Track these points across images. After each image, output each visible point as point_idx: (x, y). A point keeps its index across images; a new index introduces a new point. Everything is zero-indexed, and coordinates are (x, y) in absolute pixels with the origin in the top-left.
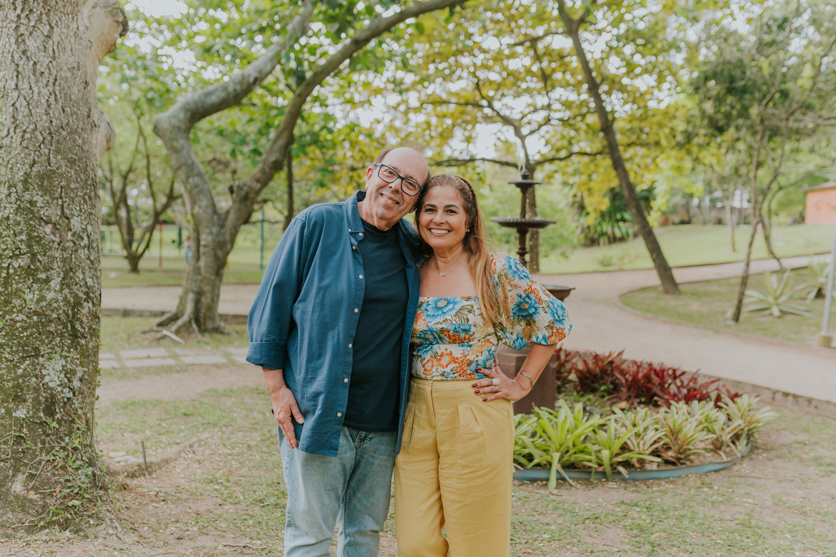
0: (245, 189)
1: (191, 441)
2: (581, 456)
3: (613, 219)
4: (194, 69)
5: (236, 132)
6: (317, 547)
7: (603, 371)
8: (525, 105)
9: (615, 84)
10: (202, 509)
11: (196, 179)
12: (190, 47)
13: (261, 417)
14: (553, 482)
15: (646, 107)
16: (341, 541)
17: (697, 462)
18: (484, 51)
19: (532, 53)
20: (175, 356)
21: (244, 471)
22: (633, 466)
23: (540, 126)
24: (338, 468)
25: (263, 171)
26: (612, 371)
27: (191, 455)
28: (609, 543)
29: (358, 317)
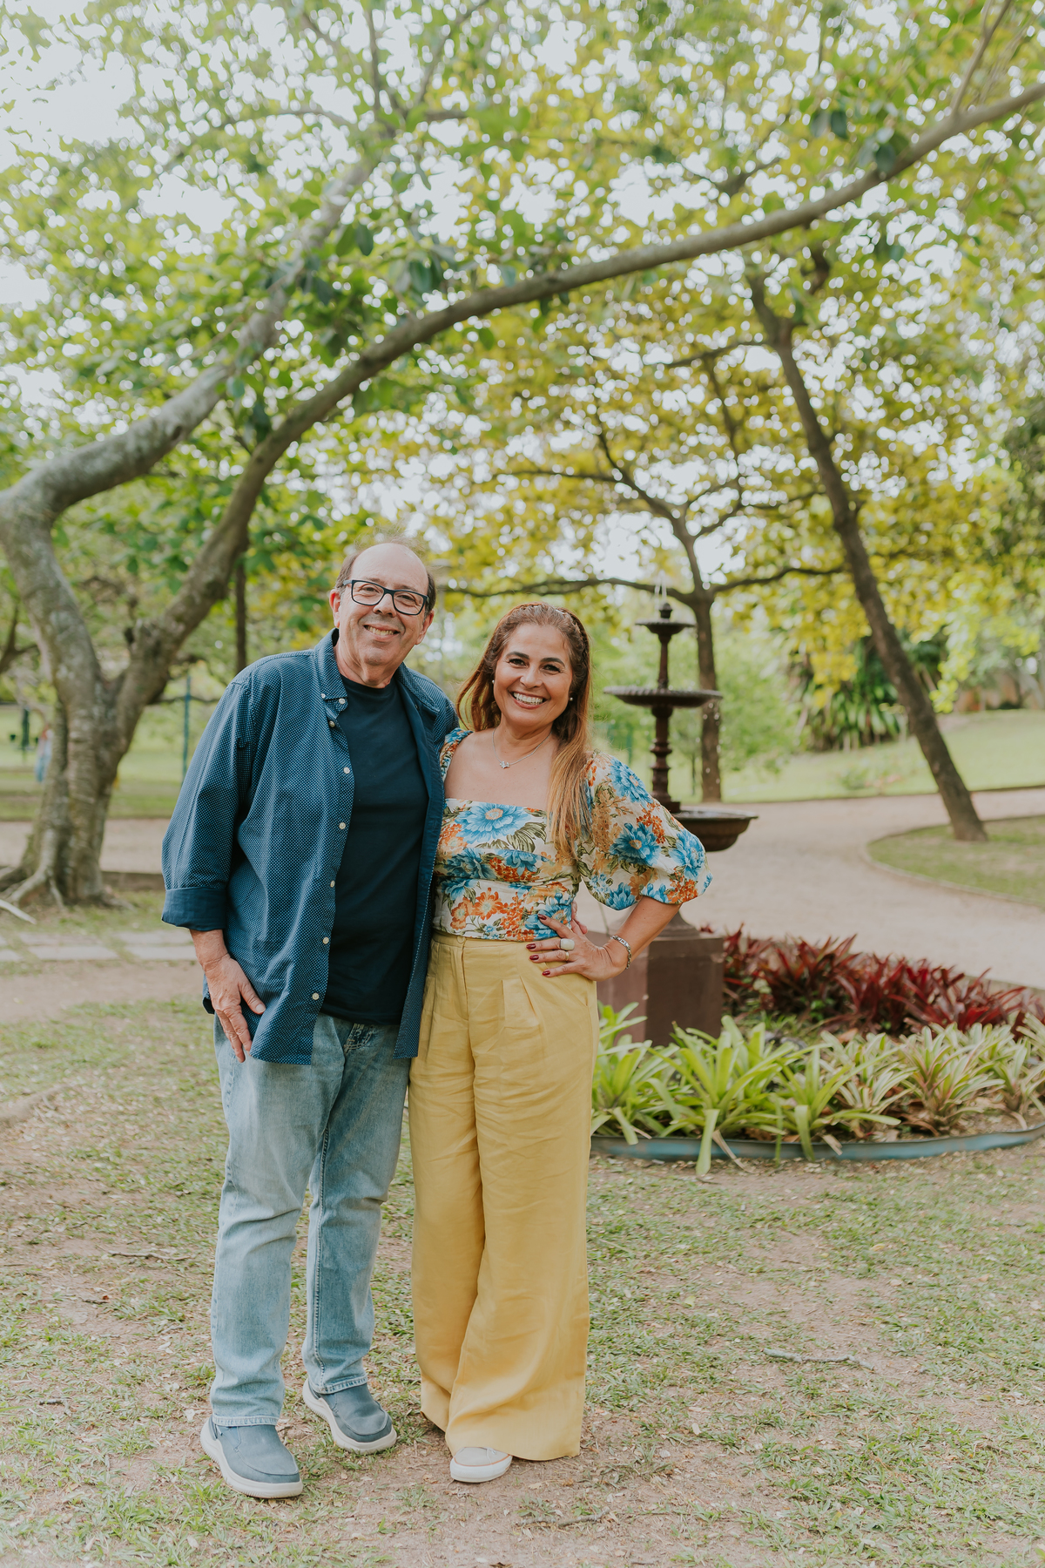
0: (155, 633)
1: (51, 1091)
2: (757, 1116)
3: (870, 697)
4: (59, 404)
5: (139, 526)
6: (274, 1223)
7: (816, 973)
8: (695, 477)
9: (863, 438)
10: (72, 1199)
11: (64, 615)
12: (53, 364)
13: (178, 1051)
14: (705, 1162)
15: (924, 482)
16: (316, 1219)
17: (972, 1131)
18: (615, 376)
19: (704, 378)
20: (18, 946)
21: (147, 1140)
22: (852, 1135)
23: (723, 518)
24: (315, 1090)
25: (189, 601)
26: (832, 974)
27: (50, 1114)
28: (793, 1258)
29: (344, 837)
